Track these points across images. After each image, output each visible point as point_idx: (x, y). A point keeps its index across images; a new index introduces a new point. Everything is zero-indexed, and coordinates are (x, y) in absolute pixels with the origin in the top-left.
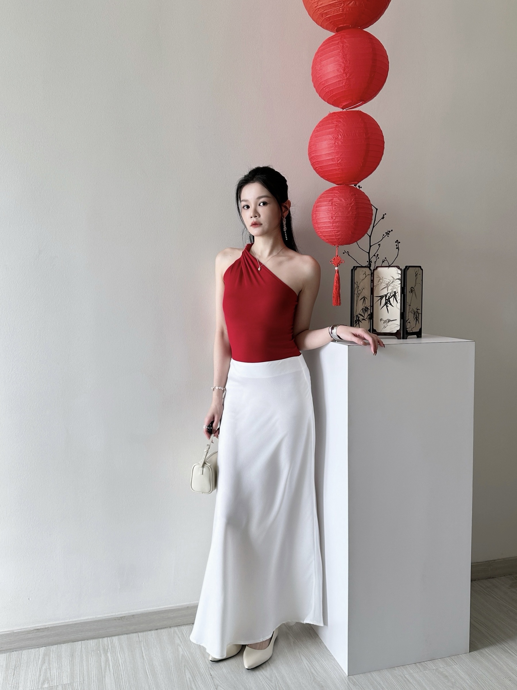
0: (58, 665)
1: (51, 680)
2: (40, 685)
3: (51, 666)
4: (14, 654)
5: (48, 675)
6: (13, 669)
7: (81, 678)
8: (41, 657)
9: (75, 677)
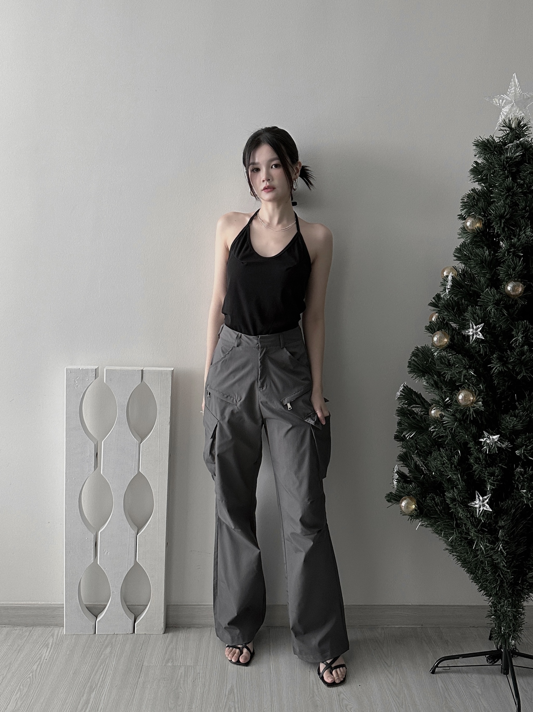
0: (184, 646)
1: (176, 660)
2: (164, 663)
3: (178, 646)
6: (142, 643)
7: (205, 662)
9: (199, 660)
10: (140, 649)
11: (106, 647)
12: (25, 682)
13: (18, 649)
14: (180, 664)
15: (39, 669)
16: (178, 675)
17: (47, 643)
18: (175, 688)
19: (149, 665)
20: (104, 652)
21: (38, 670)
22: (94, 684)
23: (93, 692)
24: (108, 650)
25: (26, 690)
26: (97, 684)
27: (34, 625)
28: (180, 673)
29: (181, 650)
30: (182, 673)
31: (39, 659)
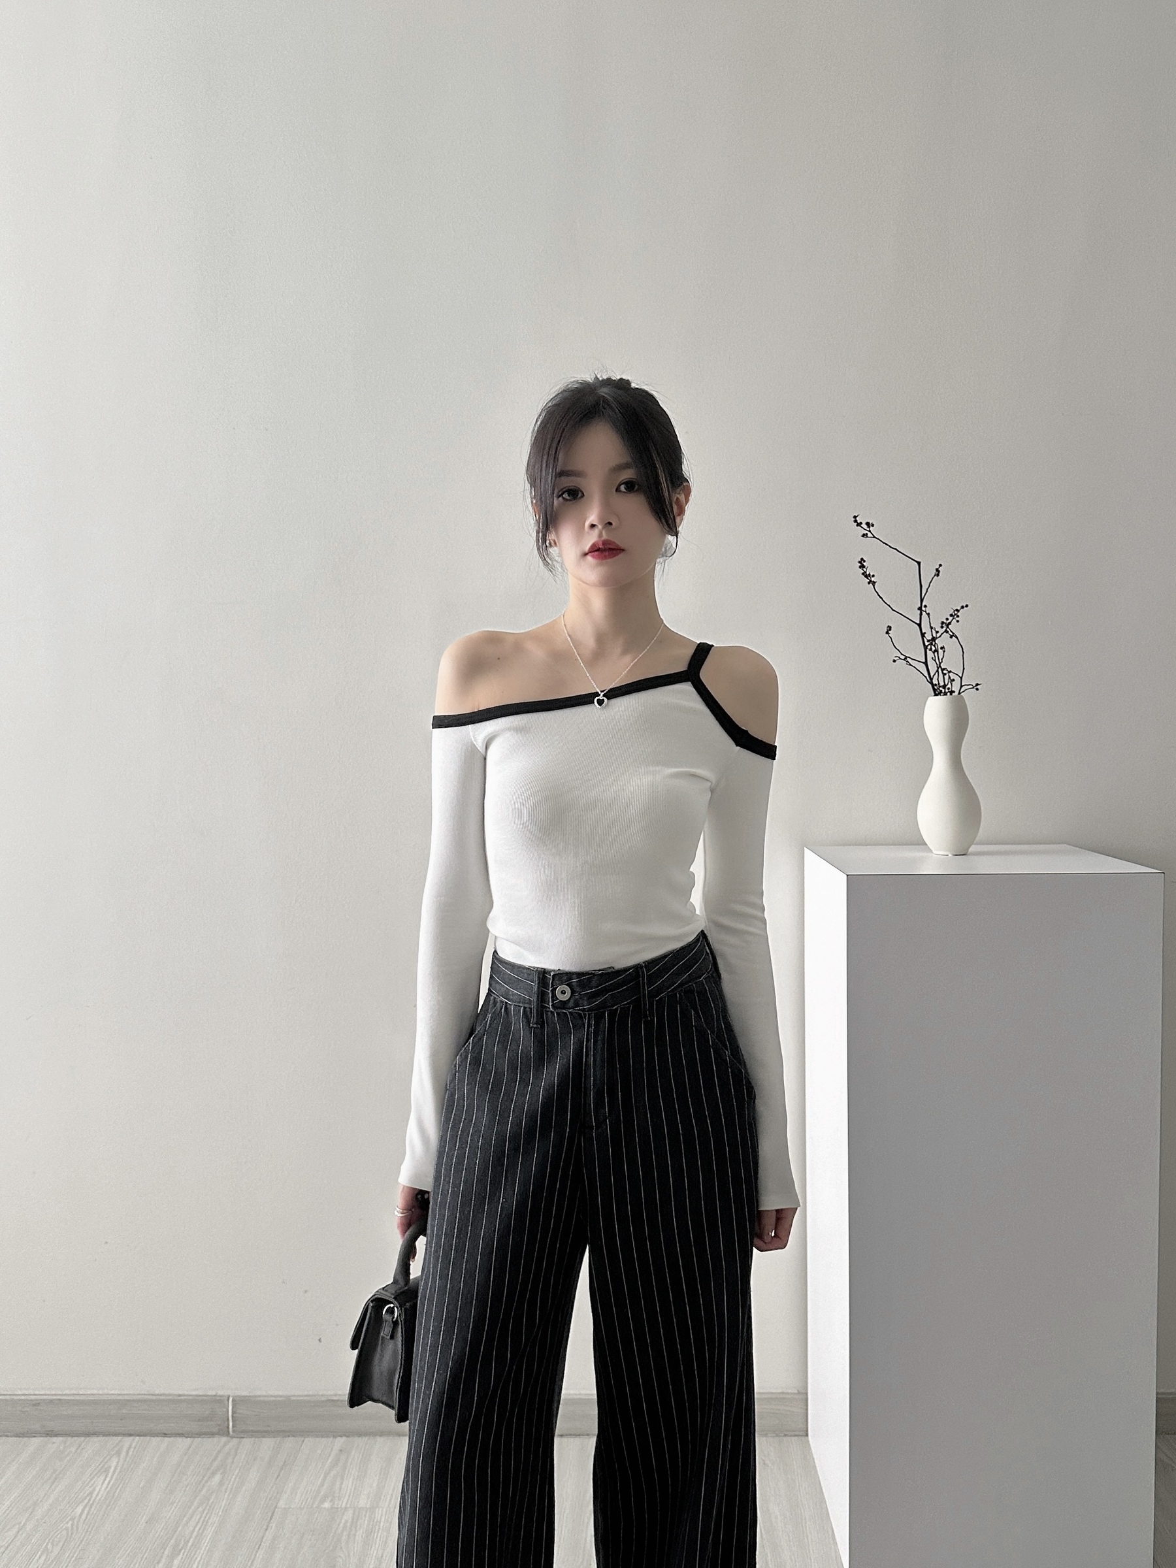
1: (339, 1497)
3: (347, 1472)
4: (290, 1442)
5: (337, 1486)
8: (333, 1454)
9: (382, 1498)
10: (276, 1476)
11: (213, 1474)
12: (59, 1536)
13: (54, 1475)
14: (347, 1504)
15: (86, 1512)
16: (339, 1525)
17: (106, 1466)
18: (331, 1548)
19: (287, 1506)
20: (209, 1483)
21: (84, 1516)
22: (182, 1541)
23: (179, 1554)
24: (217, 1478)
25: (56, 1550)
26: (188, 1541)
27: (88, 1435)
28: (343, 1521)
29: (351, 1479)
30: (346, 1521)
31: (88, 1495)
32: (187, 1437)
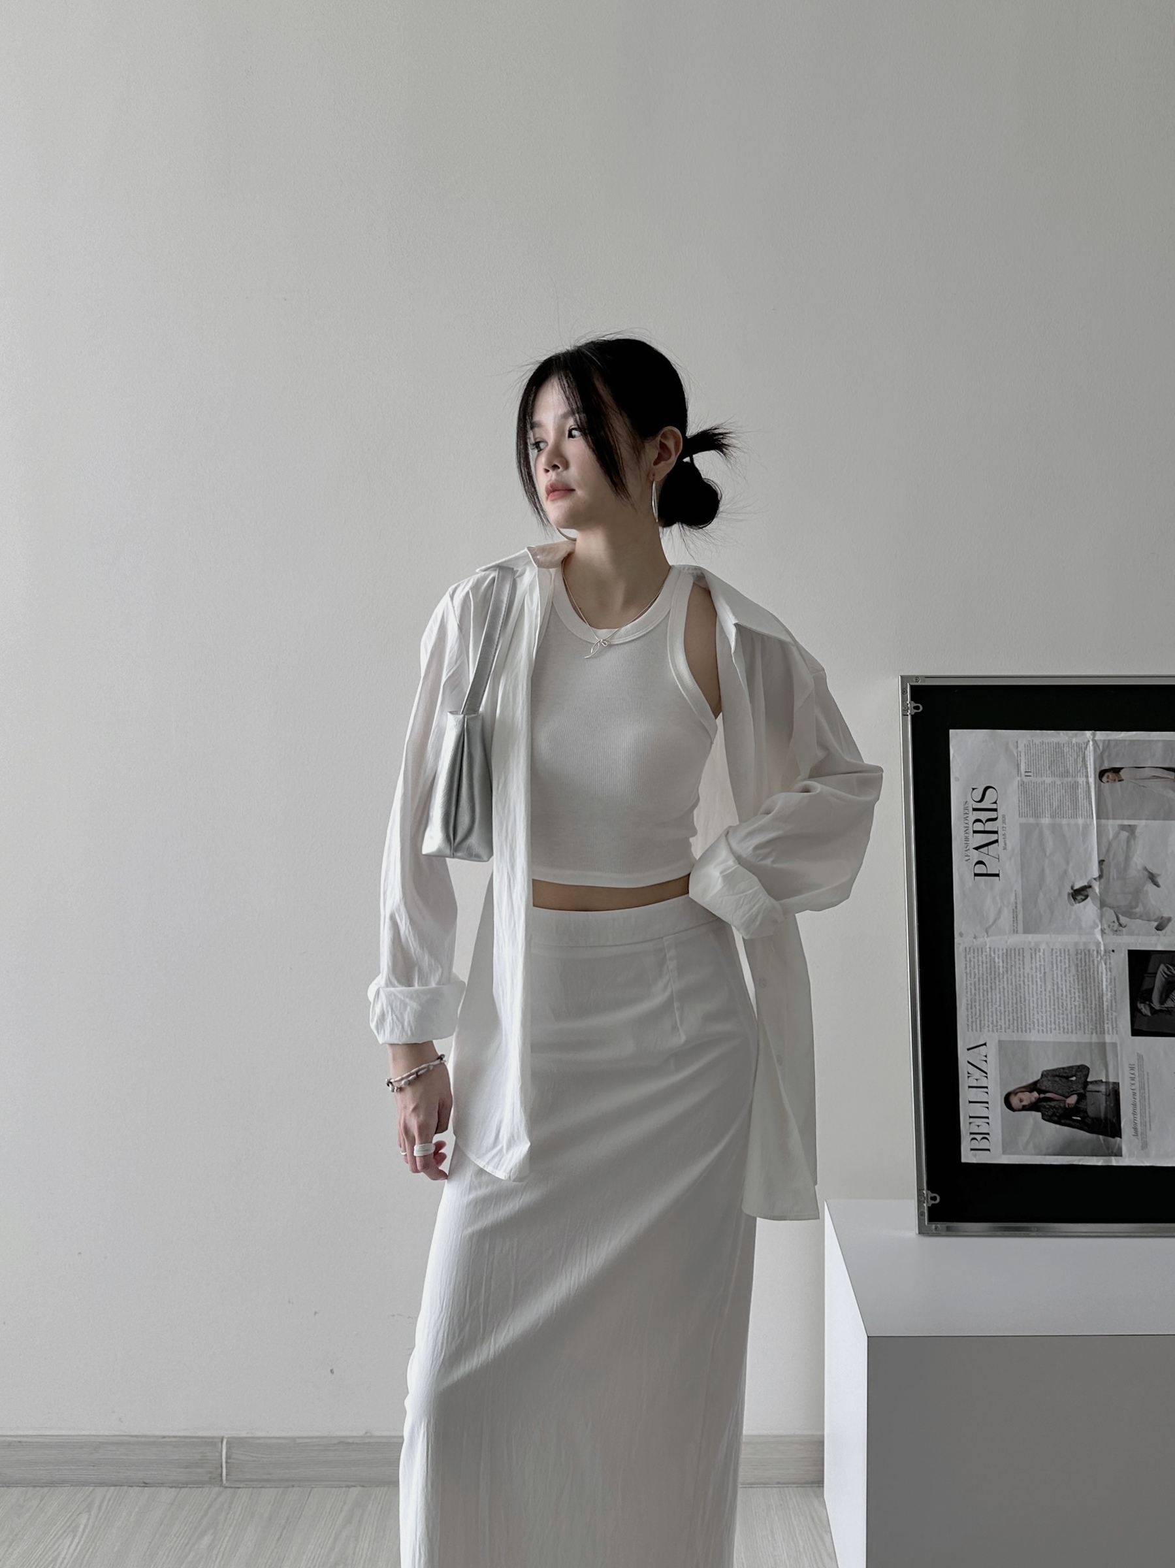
4: (294, 1494)
5: (351, 1550)
8: (346, 1508)
32: (171, 1487)
